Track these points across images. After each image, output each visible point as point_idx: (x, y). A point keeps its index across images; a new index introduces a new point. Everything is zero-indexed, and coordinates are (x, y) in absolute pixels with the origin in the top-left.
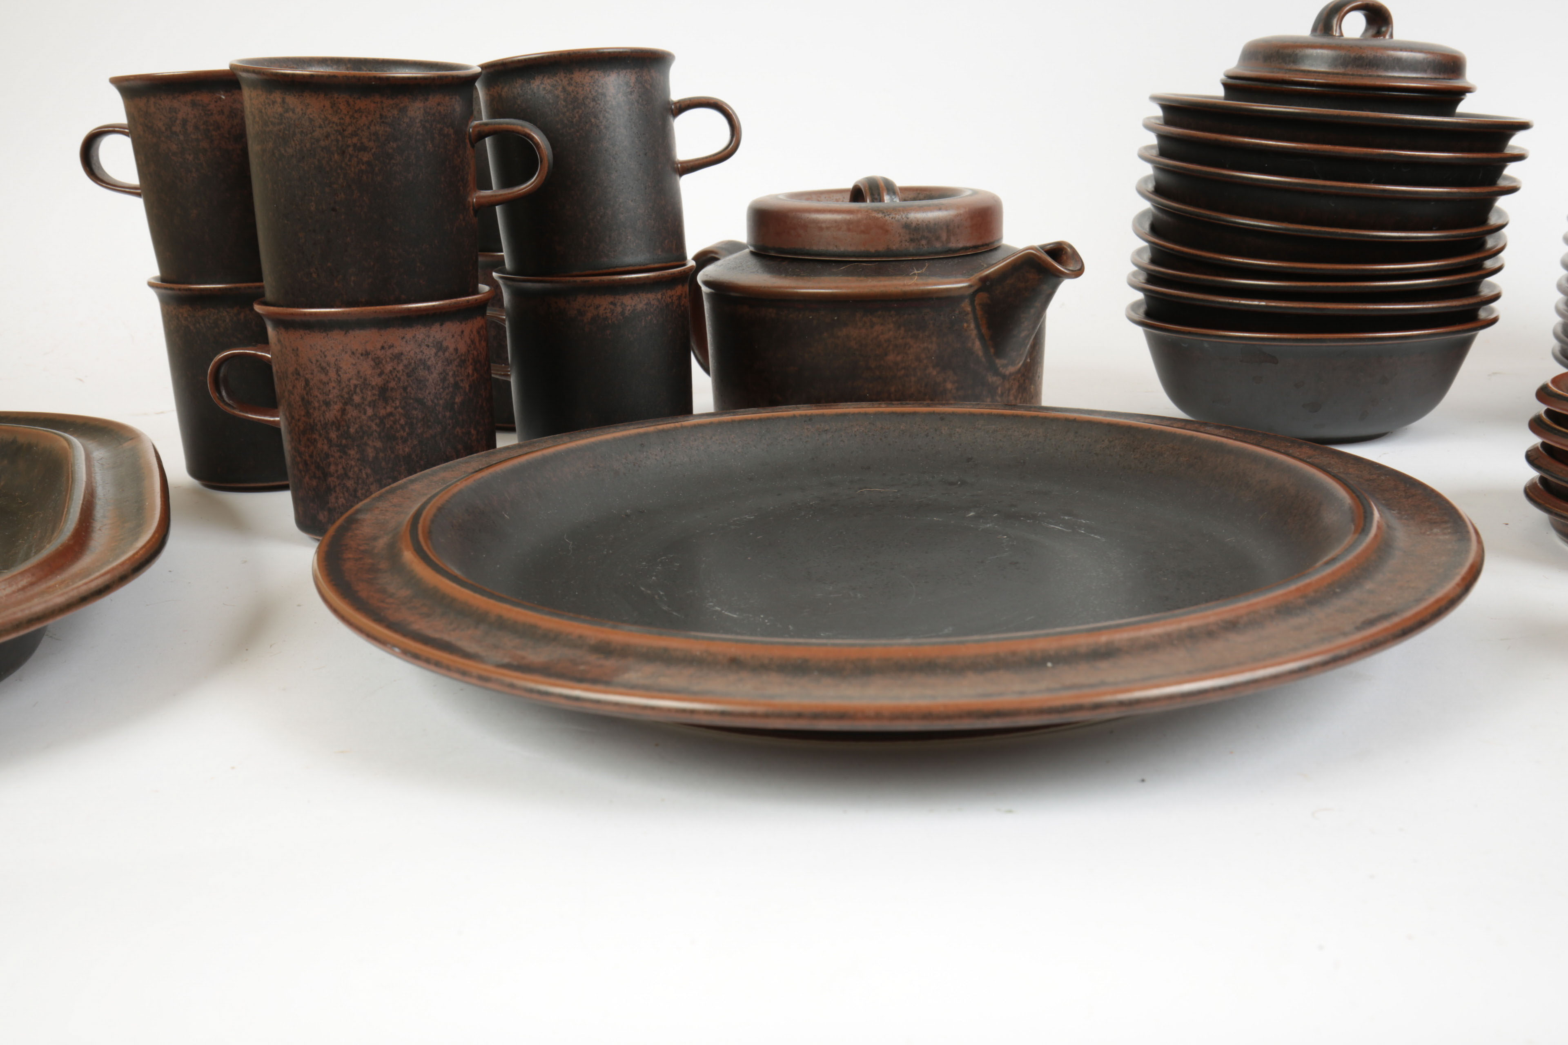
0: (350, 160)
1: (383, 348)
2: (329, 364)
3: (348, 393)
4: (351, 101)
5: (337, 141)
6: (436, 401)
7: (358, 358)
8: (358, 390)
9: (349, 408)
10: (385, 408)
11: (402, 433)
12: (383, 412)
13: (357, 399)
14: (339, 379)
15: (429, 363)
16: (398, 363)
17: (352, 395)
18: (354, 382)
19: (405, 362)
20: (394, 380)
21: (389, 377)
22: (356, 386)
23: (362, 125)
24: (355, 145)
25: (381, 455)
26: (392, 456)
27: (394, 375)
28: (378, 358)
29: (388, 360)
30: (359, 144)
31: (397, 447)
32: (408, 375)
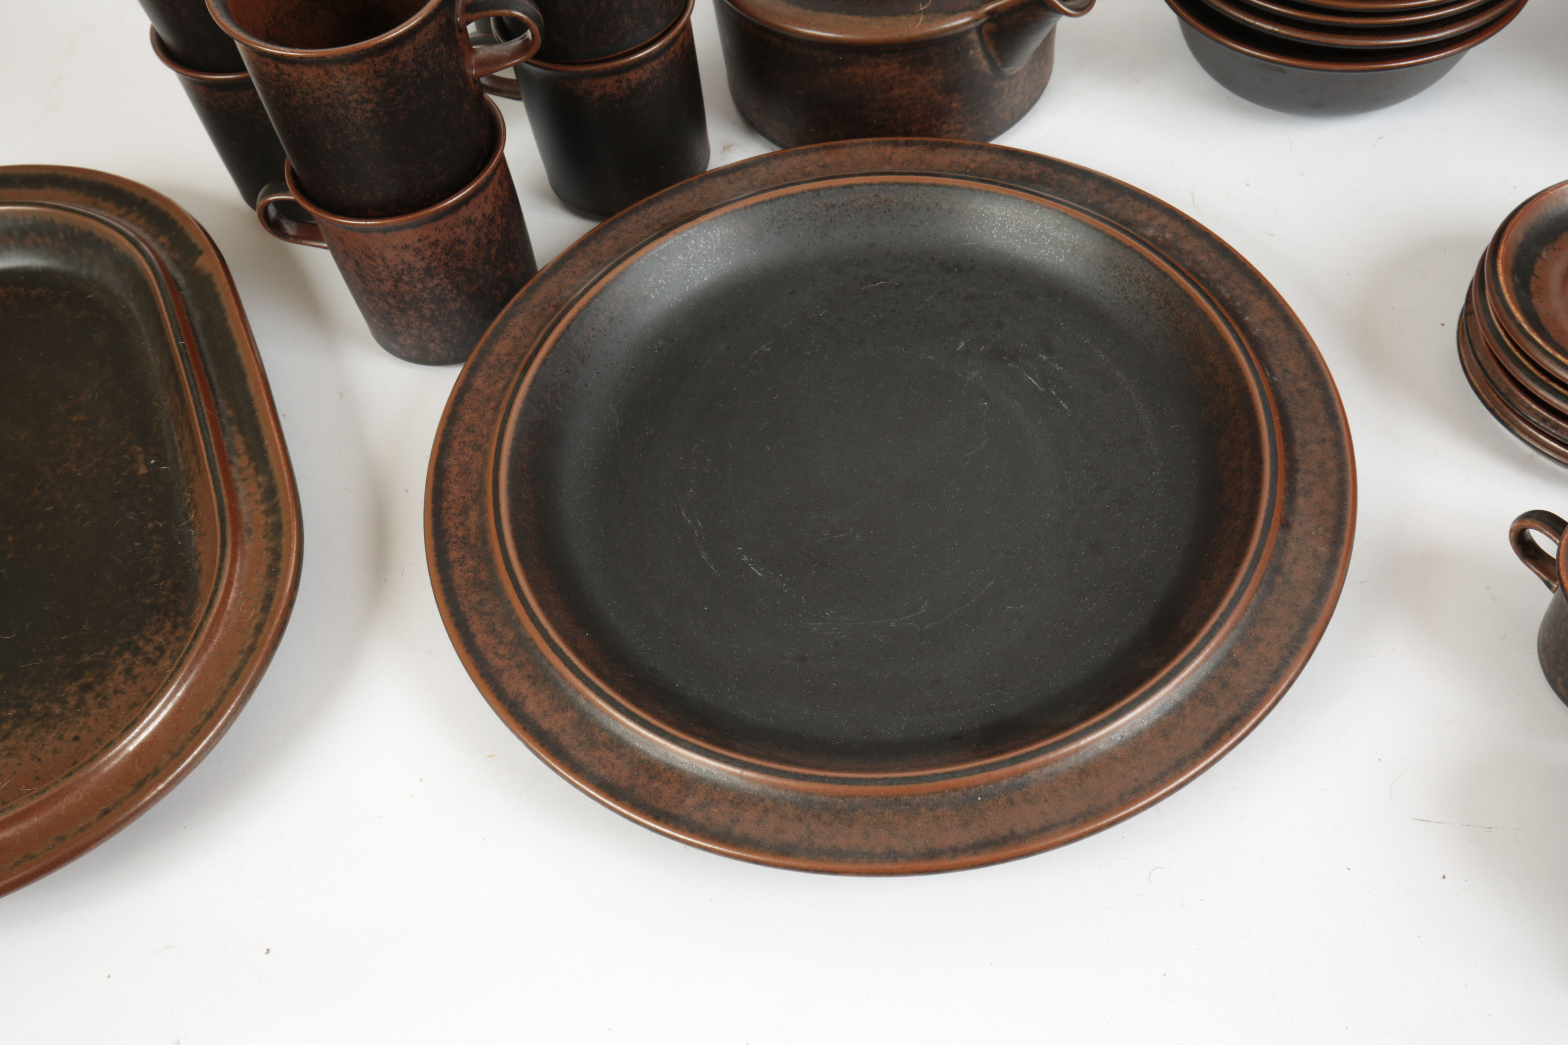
0: (354, 112)
1: (420, 240)
2: (374, 255)
3: (397, 274)
4: (344, 68)
5: (339, 99)
6: (475, 263)
7: (400, 251)
8: (405, 272)
9: (400, 284)
10: (432, 281)
11: (451, 295)
12: (431, 285)
13: (406, 278)
14: (386, 265)
15: (463, 238)
16: (436, 248)
17: (401, 276)
18: (400, 267)
19: (442, 245)
20: (435, 261)
21: (430, 260)
22: (402, 270)
23: (359, 83)
24: (356, 100)
25: (437, 313)
26: (446, 312)
27: (434, 257)
28: (418, 248)
29: (427, 248)
30: (360, 99)
31: (449, 306)
32: (447, 254)
